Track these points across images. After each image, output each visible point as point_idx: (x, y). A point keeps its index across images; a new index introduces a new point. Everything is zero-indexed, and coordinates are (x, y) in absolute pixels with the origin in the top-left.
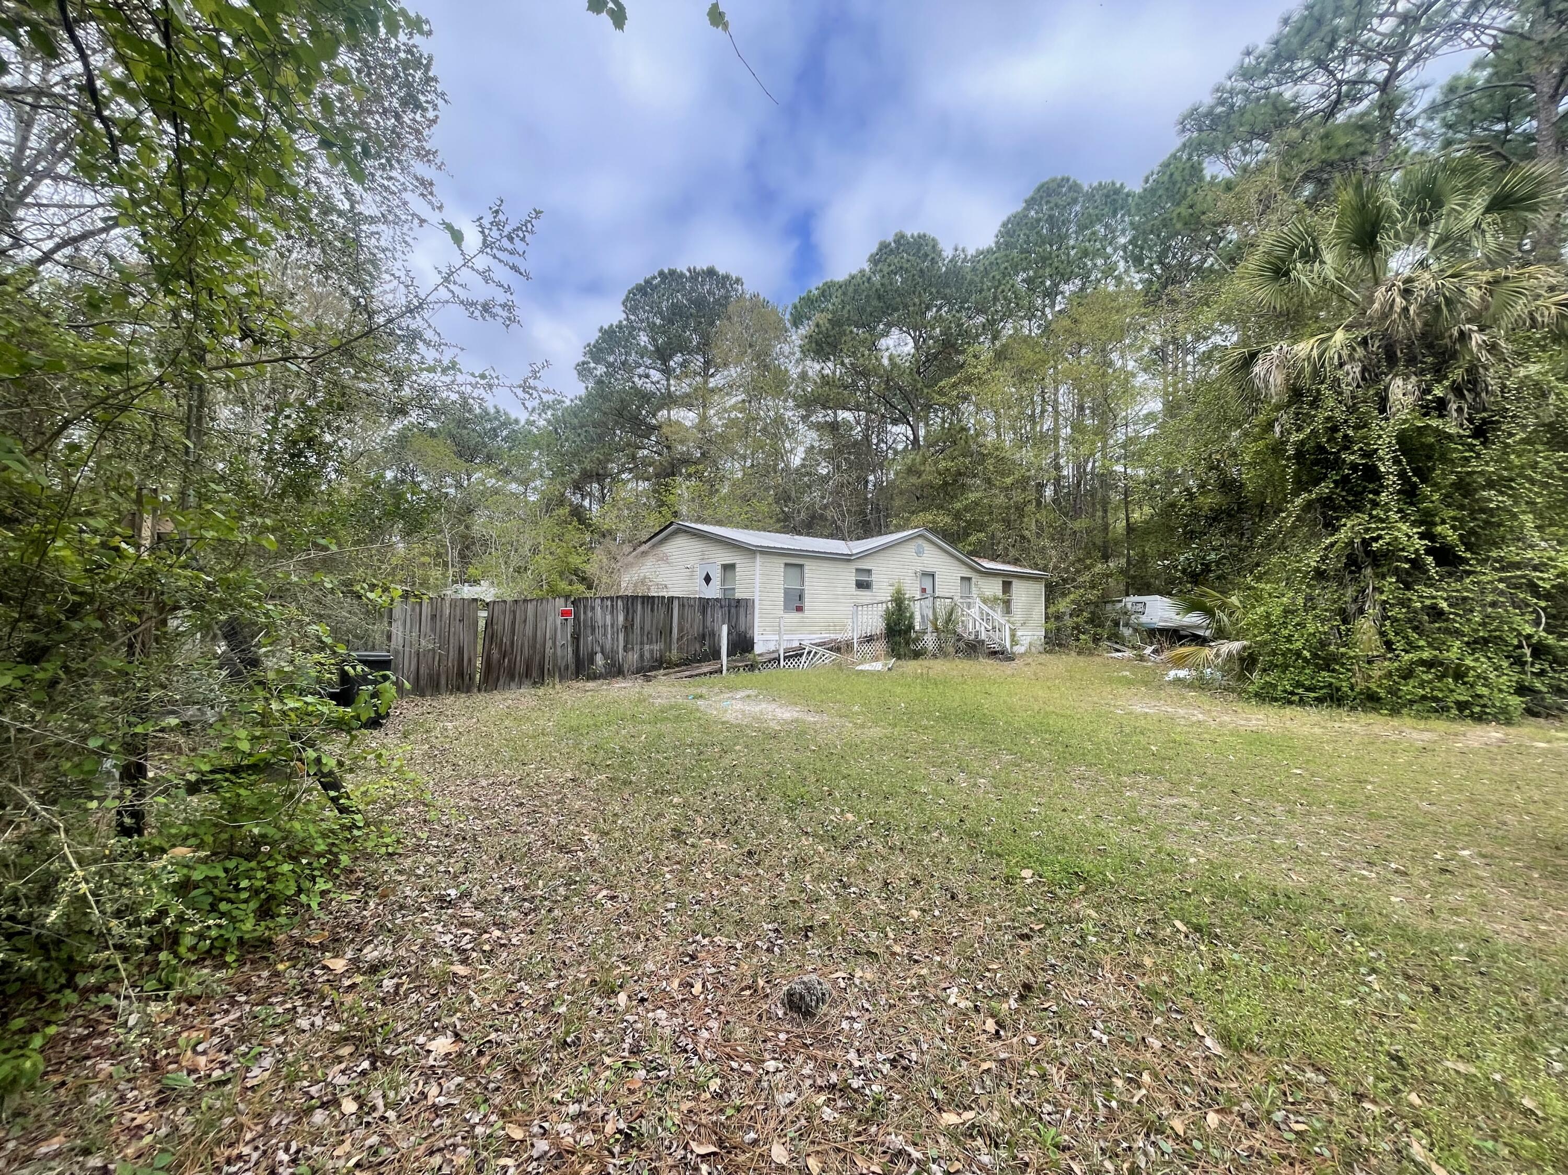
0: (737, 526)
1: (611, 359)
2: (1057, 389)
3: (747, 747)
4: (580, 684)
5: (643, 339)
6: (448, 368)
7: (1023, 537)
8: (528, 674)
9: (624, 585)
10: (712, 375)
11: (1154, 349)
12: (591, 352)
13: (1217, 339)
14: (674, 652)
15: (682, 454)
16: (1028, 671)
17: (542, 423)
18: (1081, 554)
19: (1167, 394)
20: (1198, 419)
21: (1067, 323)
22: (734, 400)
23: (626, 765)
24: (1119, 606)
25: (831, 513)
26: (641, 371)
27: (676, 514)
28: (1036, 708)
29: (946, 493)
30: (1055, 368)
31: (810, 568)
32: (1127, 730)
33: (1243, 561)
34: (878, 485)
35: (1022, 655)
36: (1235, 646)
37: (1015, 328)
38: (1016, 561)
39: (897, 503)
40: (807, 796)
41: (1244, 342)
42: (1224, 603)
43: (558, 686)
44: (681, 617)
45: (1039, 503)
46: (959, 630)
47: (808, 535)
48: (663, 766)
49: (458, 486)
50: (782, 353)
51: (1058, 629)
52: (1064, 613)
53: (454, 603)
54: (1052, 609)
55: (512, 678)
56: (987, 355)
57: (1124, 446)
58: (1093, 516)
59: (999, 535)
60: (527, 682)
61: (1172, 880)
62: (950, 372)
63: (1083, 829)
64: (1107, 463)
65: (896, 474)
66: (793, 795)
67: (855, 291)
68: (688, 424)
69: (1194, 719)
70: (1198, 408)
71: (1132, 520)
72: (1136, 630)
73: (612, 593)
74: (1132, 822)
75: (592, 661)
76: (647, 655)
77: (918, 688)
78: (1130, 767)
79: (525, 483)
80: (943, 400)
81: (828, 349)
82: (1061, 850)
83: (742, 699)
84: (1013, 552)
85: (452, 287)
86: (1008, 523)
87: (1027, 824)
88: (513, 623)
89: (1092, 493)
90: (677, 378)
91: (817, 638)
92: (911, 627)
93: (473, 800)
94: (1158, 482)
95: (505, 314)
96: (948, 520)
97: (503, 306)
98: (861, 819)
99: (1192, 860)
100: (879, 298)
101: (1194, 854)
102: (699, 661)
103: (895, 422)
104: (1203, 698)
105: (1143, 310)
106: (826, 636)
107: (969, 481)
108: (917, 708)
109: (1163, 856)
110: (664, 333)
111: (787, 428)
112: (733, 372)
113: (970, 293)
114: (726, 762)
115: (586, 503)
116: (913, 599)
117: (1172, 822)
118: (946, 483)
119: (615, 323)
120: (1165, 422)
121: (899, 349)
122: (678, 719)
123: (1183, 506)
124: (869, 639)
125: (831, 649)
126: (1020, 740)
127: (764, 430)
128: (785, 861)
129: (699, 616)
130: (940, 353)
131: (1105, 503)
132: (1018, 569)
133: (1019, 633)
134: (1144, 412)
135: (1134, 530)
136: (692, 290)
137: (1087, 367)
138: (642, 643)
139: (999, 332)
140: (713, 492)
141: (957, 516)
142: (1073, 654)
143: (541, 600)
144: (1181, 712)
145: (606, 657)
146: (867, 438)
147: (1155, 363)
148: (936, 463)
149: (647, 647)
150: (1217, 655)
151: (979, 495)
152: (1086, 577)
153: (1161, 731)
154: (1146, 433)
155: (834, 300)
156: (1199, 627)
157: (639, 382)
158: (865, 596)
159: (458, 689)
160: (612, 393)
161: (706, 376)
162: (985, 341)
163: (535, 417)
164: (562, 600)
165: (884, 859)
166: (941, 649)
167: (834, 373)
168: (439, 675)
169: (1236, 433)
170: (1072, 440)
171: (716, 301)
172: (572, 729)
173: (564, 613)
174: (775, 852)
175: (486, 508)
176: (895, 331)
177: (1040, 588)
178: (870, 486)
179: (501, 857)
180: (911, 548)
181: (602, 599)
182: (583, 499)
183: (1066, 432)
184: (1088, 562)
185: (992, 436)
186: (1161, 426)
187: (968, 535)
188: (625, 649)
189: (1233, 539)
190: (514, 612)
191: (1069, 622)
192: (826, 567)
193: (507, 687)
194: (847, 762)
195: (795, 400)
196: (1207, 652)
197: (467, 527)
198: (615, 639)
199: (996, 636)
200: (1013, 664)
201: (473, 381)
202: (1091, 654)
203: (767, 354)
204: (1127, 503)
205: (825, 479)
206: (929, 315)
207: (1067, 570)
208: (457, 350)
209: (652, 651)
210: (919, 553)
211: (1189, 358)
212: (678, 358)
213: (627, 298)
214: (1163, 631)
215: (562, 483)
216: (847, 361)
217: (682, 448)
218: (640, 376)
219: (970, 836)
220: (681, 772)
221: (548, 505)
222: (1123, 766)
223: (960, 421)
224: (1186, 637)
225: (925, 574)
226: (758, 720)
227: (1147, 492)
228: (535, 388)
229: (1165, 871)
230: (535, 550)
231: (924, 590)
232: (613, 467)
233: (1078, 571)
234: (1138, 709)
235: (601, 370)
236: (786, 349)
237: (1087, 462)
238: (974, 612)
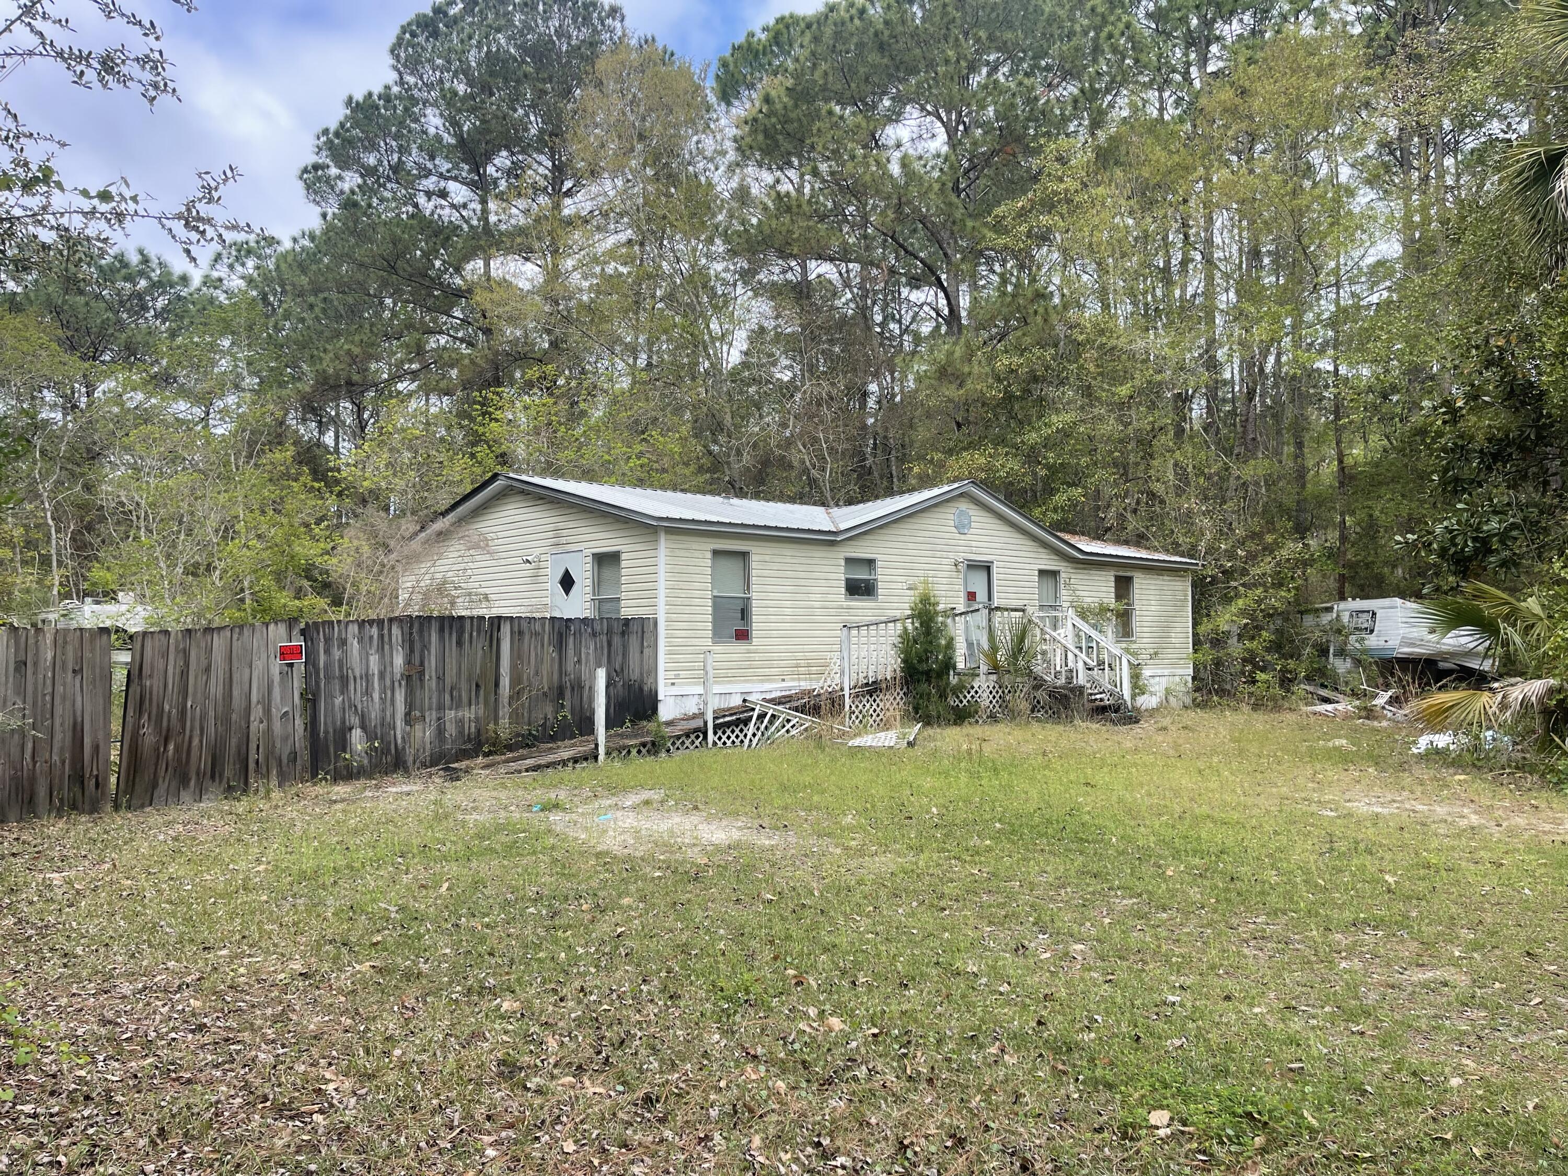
0: (623, 481)
1: (371, 160)
2: (1210, 221)
3: (643, 899)
4: (320, 789)
5: (434, 121)
6: (35, 180)
7: (1152, 495)
8: (215, 772)
9: (403, 596)
10: (569, 193)
11: (1384, 145)
12: (330, 145)
13: (1495, 127)
14: (504, 721)
15: (514, 342)
16: (1164, 742)
17: (236, 283)
18: (1256, 524)
19: (1408, 224)
20: (1464, 272)
21: (1227, 95)
22: (611, 241)
23: (409, 942)
24: (1326, 618)
25: (800, 455)
26: (430, 183)
27: (503, 459)
28: (1178, 809)
29: (1012, 416)
30: (1207, 180)
31: (760, 556)
32: (1342, 846)
33: (1546, 531)
34: (886, 399)
35: (1152, 712)
36: (1534, 688)
37: (1133, 106)
38: (1139, 540)
39: (922, 434)
40: (757, 988)
41: (1540, 134)
42: (1514, 610)
43: (276, 795)
44: (517, 655)
45: (1180, 432)
46: (1038, 669)
47: (757, 496)
48: (482, 940)
49: (70, 406)
50: (700, 152)
51: (1218, 663)
52: (1227, 634)
53: (61, 637)
54: (1205, 627)
55: (184, 781)
56: (1082, 158)
57: (1333, 323)
58: (1278, 453)
59: (1108, 491)
60: (214, 789)
61: (1419, 1119)
62: (1015, 188)
63: (1262, 1032)
64: (1304, 356)
65: (919, 379)
66: (729, 987)
67: (837, 35)
68: (525, 285)
69: (1463, 823)
70: (1464, 252)
71: (1349, 461)
72: (1358, 662)
73: (383, 612)
74: (1351, 1017)
75: (343, 743)
76: (451, 730)
77: (964, 778)
78: (1348, 915)
79: (205, 400)
80: (1002, 241)
81: (786, 145)
82: (1222, 1073)
83: (634, 808)
84: (1133, 524)
85: (38, 24)
86: (1123, 469)
87: (1161, 1026)
88: (184, 674)
89: (1276, 412)
90: (500, 197)
91: (776, 689)
92: (948, 665)
93: (104, 1022)
94: (1394, 389)
95: (147, 76)
96: (1014, 464)
97: (143, 61)
98: (859, 1027)
99: (1455, 1082)
100: (882, 47)
101: (1460, 1071)
102: (553, 739)
103: (915, 283)
104: (1478, 785)
105: (1364, 73)
106: (793, 685)
107: (1051, 392)
108: (961, 816)
109: (1404, 1076)
110: (472, 110)
111: (713, 295)
112: (609, 187)
113: (1049, 38)
114: (604, 928)
115: (329, 439)
116: (952, 613)
117: (1422, 1015)
118: (1009, 397)
119: (377, 89)
120: (1406, 278)
121: (921, 146)
122: (511, 849)
123: (1440, 434)
124: (872, 689)
125: (801, 709)
126: (1147, 870)
127: (670, 298)
128: (714, 1113)
129: (550, 652)
130: (994, 153)
131: (1299, 429)
132: (1143, 554)
133: (1146, 672)
134: (1370, 260)
135: (1352, 478)
136: (528, 27)
137: (1265, 178)
138: (441, 707)
139: (1102, 113)
140: (576, 416)
141: (1032, 456)
142: (1246, 708)
143: (239, 627)
144: (1441, 810)
145: (370, 735)
146: (864, 313)
147: (1387, 167)
148: (991, 359)
149: (450, 714)
150: (1504, 706)
151: (1068, 417)
152: (1266, 566)
153: (1403, 847)
154: (1375, 299)
155: (797, 51)
156: (1470, 654)
157: (427, 206)
158: (862, 608)
159: (74, 807)
160: (373, 227)
161: (558, 194)
162: (1079, 127)
163: (221, 271)
164: (282, 629)
165: (899, 1100)
166: (1004, 704)
167: (799, 190)
168: (33, 779)
169: (1532, 298)
170: (1237, 314)
171: (574, 51)
172: (303, 876)
173: (285, 653)
174: (696, 1096)
175: (127, 449)
176: (912, 112)
177: (1183, 589)
178: (871, 403)
179: (162, 1132)
180: (947, 518)
181: (361, 624)
182: (322, 431)
183: (1226, 298)
184: (1269, 538)
185: (1093, 308)
186: (1399, 287)
187: (1052, 492)
188: (409, 719)
189: (1528, 493)
190: (186, 654)
191: (1236, 648)
192: (789, 553)
193: (174, 797)
194: (832, 921)
195: (727, 240)
196: (1486, 701)
197: (88, 488)
198: (387, 701)
199: (1104, 678)
200: (1137, 729)
201: (86, 205)
202: (1277, 708)
203: (672, 154)
204: (1339, 430)
205: (787, 390)
206: (976, 80)
207: (1231, 555)
208: (53, 147)
209: (460, 722)
210: (961, 528)
211: (1449, 162)
212: (502, 160)
213: (399, 42)
214: (1407, 663)
215: (281, 400)
216: (823, 167)
217: (511, 332)
218: (429, 194)
219: (1057, 1051)
220: (518, 952)
221: (251, 444)
222: (1335, 914)
223: (1033, 280)
224: (1449, 672)
225: (973, 566)
226: (667, 847)
227: (1376, 408)
228: (209, 221)
229: (1408, 1104)
230: (227, 532)
231: (971, 596)
232: (381, 370)
233: (1252, 557)
234: (1362, 807)
235: (351, 181)
236: (709, 144)
237: (1265, 354)
238: (1065, 634)
